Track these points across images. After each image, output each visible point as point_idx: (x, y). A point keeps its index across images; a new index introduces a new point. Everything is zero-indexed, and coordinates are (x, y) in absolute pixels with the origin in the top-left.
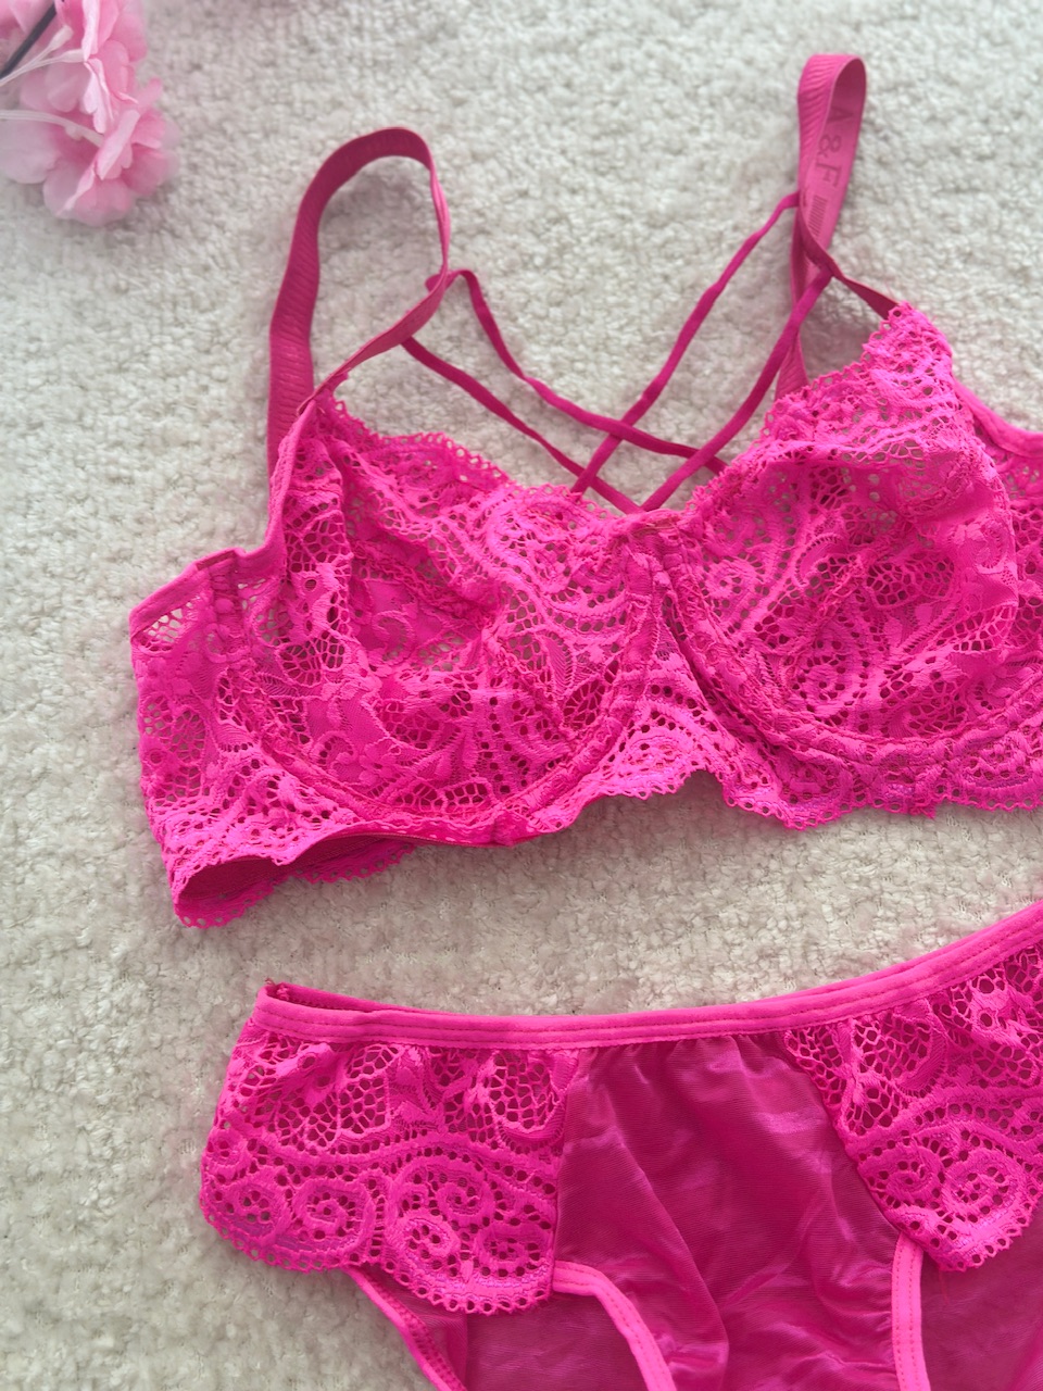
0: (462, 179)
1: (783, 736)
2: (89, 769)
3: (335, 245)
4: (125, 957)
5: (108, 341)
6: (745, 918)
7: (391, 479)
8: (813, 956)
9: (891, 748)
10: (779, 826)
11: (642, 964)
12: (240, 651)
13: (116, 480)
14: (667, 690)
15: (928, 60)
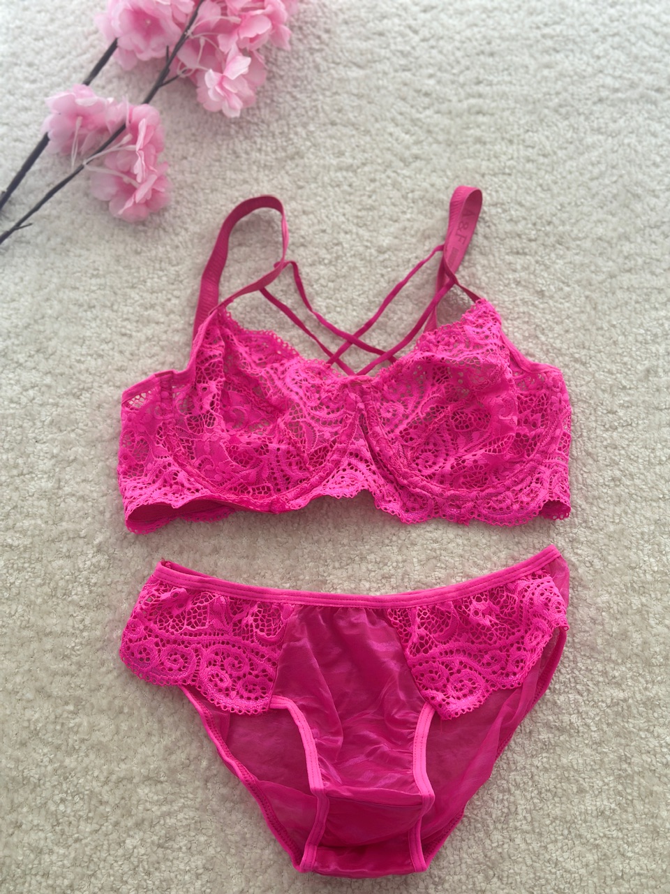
0: (297, 221)
1: (405, 482)
2: (95, 460)
3: (236, 243)
4: (100, 544)
5: (129, 274)
6: (378, 560)
7: (247, 349)
8: (406, 580)
9: (452, 492)
10: (399, 521)
11: (329, 575)
12: (169, 416)
13: (124, 335)
14: (357, 455)
15: (512, 194)
